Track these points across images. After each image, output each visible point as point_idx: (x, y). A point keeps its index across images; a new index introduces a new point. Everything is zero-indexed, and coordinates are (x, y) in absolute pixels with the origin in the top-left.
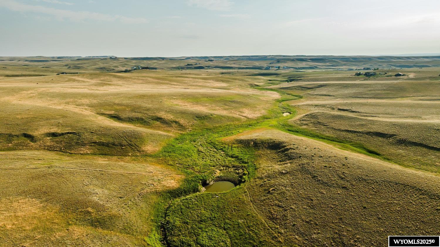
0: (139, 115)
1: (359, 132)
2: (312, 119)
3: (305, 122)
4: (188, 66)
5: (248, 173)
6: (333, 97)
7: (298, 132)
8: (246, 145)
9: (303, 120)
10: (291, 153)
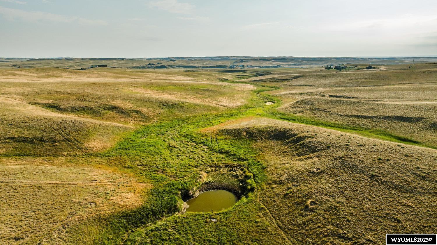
0: (87, 104)
1: (374, 116)
2: (306, 106)
3: (298, 109)
4: (149, 65)
5: (252, 175)
6: (314, 87)
7: (294, 120)
8: (237, 136)
9: (295, 107)
10: (310, 142)
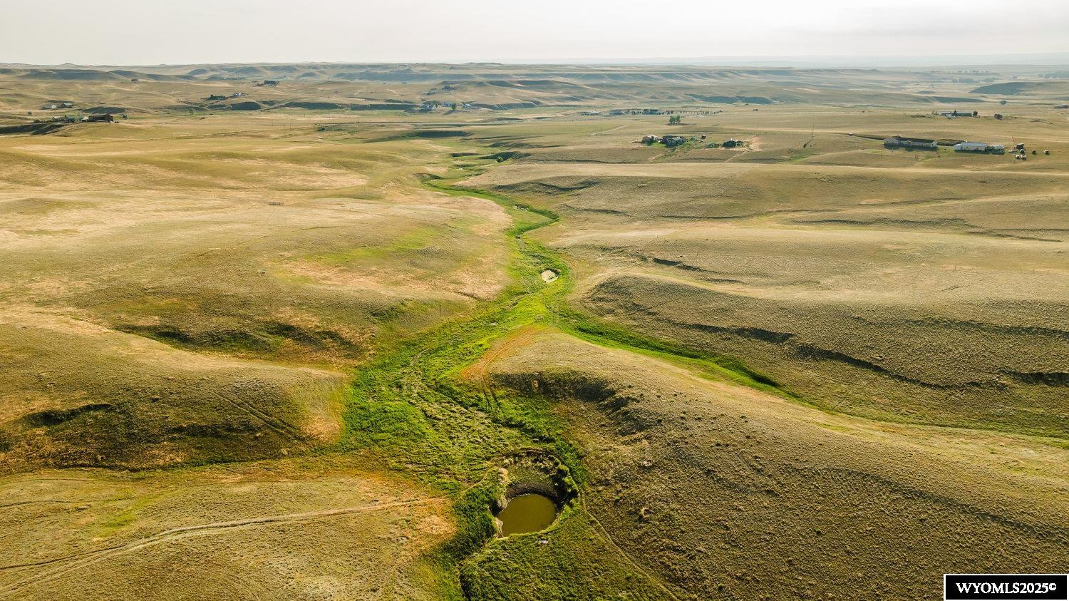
0: (232, 324)
1: (723, 328)
2: (618, 297)
3: (607, 306)
4: (213, 101)
5: (568, 469)
6: (624, 218)
7: (601, 333)
8: (525, 389)
9: (600, 300)
10: (637, 411)
